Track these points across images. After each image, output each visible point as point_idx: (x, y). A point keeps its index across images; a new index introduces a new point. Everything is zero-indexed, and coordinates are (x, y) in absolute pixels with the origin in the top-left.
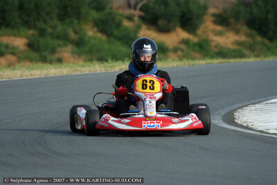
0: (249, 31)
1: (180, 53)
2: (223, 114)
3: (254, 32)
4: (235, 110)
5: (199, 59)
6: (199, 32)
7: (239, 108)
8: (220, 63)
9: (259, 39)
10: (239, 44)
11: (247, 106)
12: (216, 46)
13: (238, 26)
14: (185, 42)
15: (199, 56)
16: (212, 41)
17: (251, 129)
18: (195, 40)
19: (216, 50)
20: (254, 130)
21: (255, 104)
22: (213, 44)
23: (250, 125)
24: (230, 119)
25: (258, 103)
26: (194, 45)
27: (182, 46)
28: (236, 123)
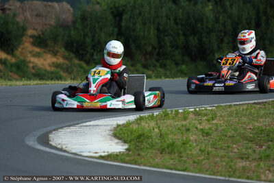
0: (67, 53)
2: (38, 136)
3: (72, 55)
4: (50, 132)
5: (17, 80)
6: (17, 53)
7: (54, 130)
8: (37, 84)
9: (76, 62)
10: (57, 66)
11: (62, 128)
12: (33, 68)
13: (56, 48)
14: (3, 62)
15: (16, 76)
16: (30, 62)
17: (65, 151)
19: (33, 71)
20: (67, 152)
21: (69, 126)
22: (31, 65)
23: (64, 147)
24: (45, 140)
25: (73, 125)
28: (51, 145)
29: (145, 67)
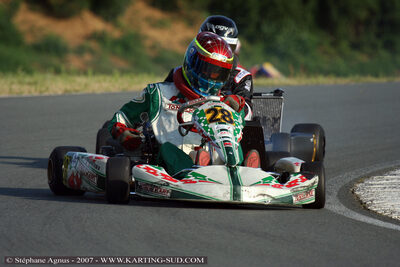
1: (87, 57)
2: (336, 193)
4: (352, 185)
6: (123, 21)
11: (368, 177)
12: (153, 47)
14: (98, 37)
15: (122, 64)
16: (146, 37)
18: (116, 34)
21: (381, 173)
22: (148, 43)
26: (116, 43)
27: (93, 45)
28: (376, 212)
29: (356, 46)
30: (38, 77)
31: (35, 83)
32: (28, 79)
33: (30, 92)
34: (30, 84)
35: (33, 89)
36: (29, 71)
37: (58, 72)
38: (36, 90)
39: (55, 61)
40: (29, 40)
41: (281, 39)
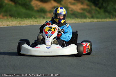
30: (38, 19)
31: (37, 21)
32: (35, 20)
33: (36, 24)
34: (36, 21)
35: (37, 23)
36: (36, 18)
37: (44, 18)
38: (38, 23)
39: (43, 15)
40: (36, 9)
41: (109, 8)
